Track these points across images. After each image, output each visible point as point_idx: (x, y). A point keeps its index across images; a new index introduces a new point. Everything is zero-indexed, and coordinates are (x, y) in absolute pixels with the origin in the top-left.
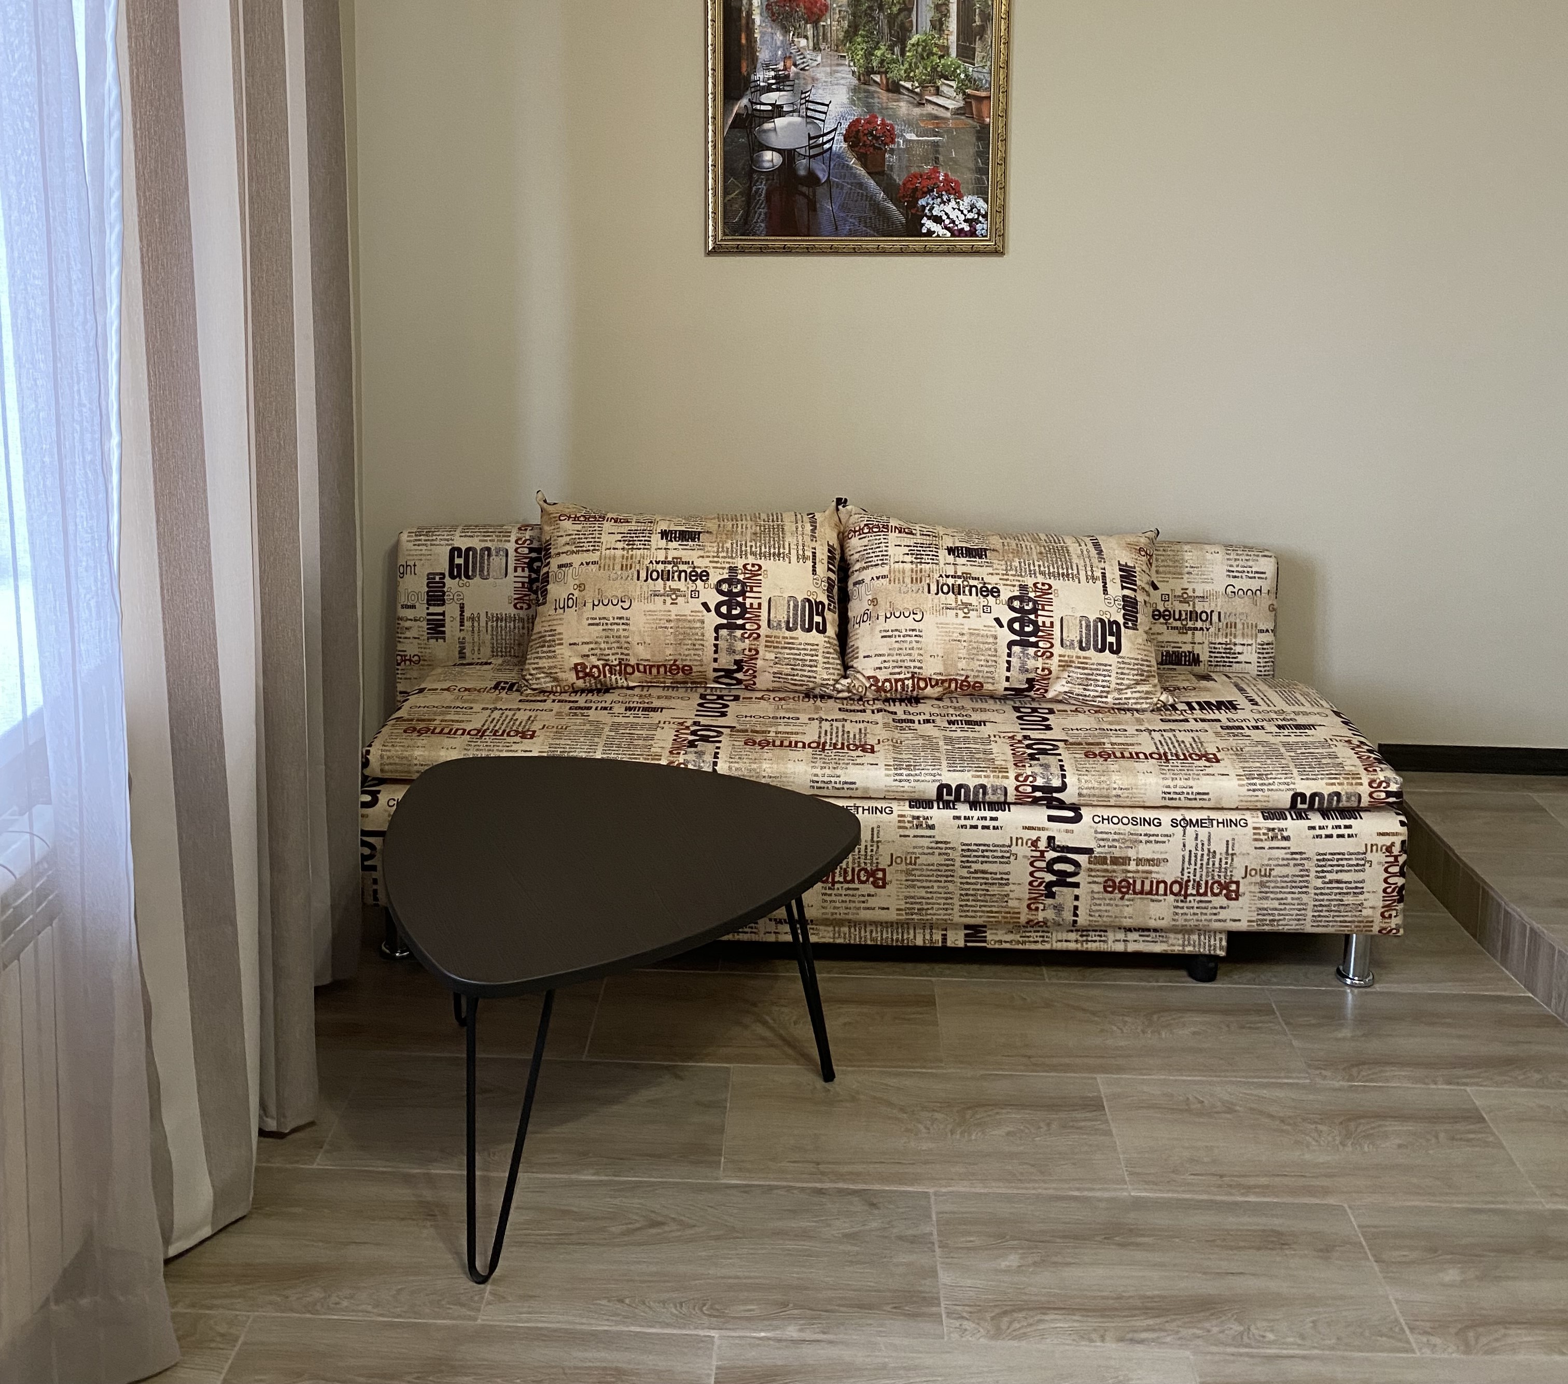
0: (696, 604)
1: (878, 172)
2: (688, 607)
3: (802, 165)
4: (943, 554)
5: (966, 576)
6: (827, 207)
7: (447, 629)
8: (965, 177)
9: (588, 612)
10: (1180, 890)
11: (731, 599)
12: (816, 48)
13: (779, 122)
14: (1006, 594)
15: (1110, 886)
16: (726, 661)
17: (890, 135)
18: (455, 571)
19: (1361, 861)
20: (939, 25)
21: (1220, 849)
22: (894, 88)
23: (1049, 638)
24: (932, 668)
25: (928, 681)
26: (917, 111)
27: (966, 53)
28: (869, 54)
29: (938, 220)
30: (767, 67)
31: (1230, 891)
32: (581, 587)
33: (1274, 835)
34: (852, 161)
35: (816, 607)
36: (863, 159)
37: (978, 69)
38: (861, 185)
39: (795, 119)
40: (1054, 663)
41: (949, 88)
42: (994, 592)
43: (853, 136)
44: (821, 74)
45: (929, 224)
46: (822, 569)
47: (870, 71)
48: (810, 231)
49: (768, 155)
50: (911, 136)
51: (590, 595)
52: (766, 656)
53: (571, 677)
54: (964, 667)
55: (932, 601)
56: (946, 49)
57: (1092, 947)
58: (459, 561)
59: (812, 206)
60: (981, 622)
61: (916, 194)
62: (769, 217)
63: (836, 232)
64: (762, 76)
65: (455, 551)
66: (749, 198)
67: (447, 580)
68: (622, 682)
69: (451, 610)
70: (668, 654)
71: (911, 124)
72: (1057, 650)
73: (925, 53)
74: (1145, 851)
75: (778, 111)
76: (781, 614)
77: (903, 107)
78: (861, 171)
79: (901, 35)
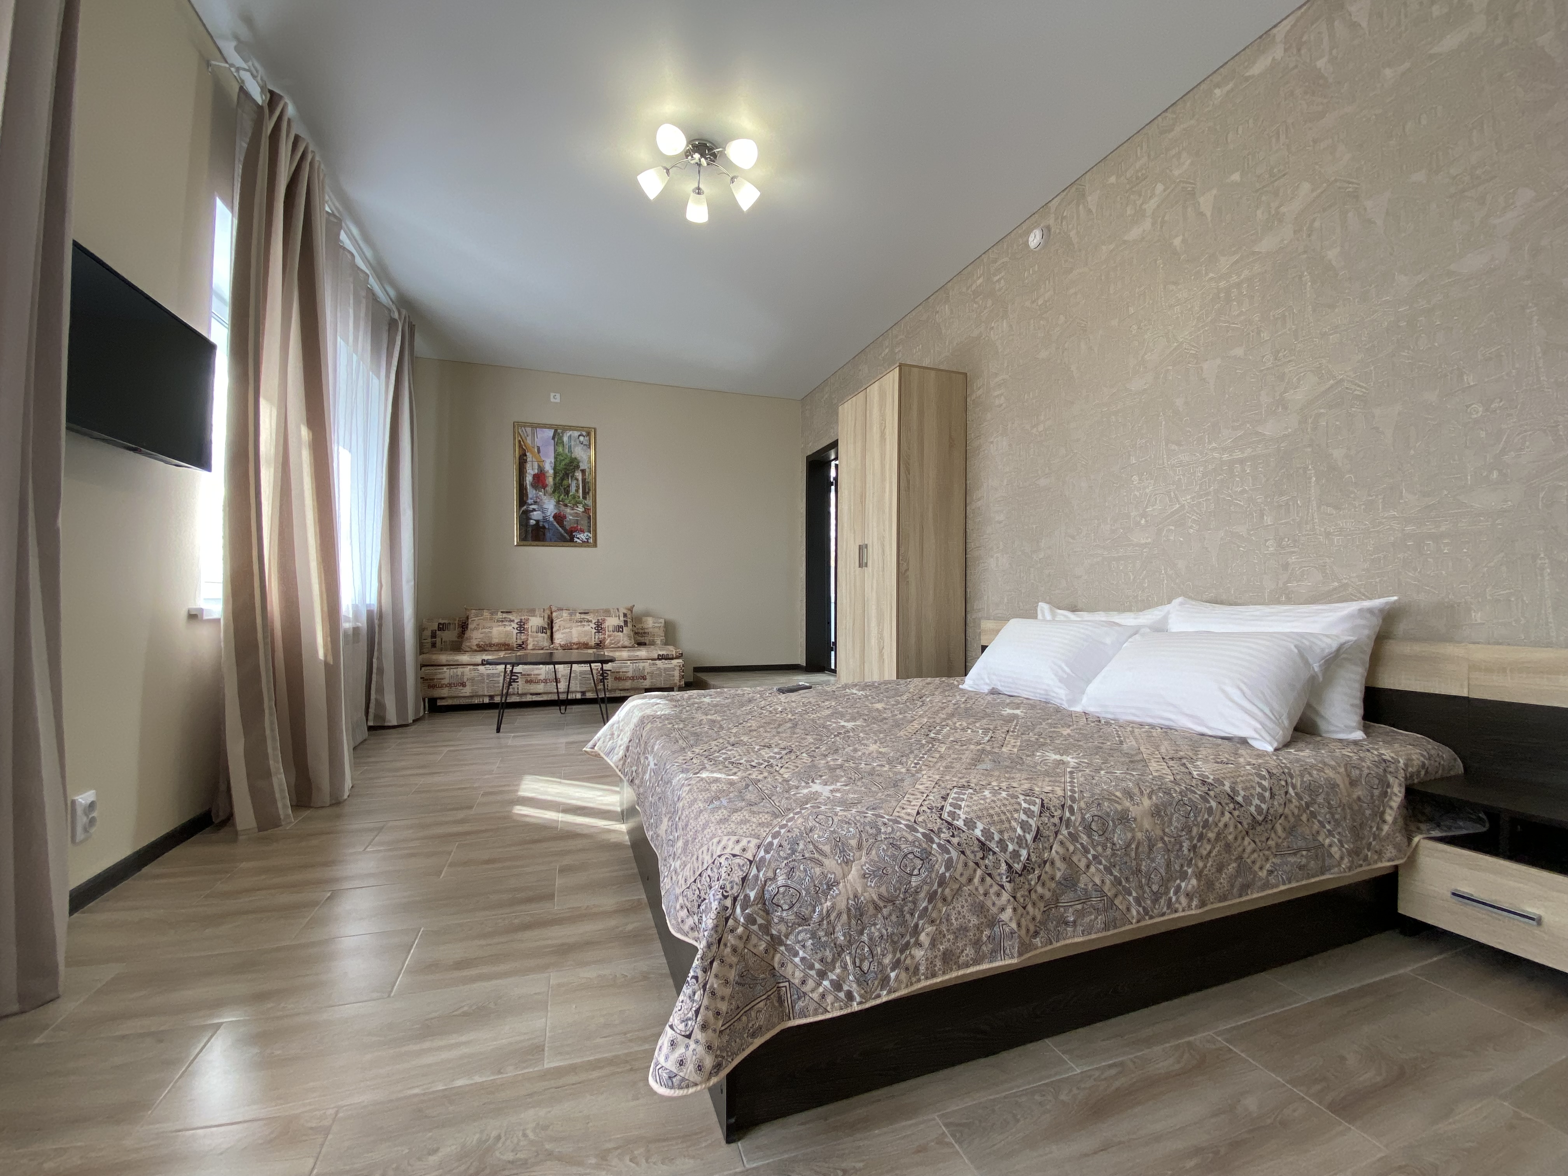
0: (511, 628)
1: (562, 526)
2: (509, 628)
3: (541, 524)
4: (578, 614)
5: (583, 618)
6: (548, 535)
7: (437, 645)
8: (585, 528)
9: (480, 630)
10: (633, 678)
11: (521, 626)
12: (545, 495)
13: (535, 513)
14: (594, 622)
15: (616, 679)
16: (519, 642)
17: (565, 517)
18: (439, 629)
19: (673, 669)
20: (577, 491)
21: (641, 668)
22: (566, 505)
23: (605, 630)
24: (575, 640)
25: (574, 643)
26: (572, 511)
27: (584, 498)
28: (559, 497)
29: (578, 538)
30: (531, 499)
31: (644, 678)
32: (478, 625)
33: (654, 664)
34: (555, 523)
35: (544, 628)
36: (558, 523)
37: (589, 502)
38: (557, 529)
39: (539, 512)
40: (606, 636)
41: (580, 506)
42: (591, 621)
43: (555, 517)
44: (546, 501)
45: (576, 540)
46: (546, 620)
47: (559, 501)
48: (544, 540)
49: (532, 521)
50: (571, 517)
51: (481, 627)
52: (530, 640)
53: (475, 648)
54: (584, 640)
55: (574, 624)
56: (579, 497)
57: (612, 696)
58: (441, 626)
59: (544, 534)
60: (587, 628)
61: (572, 532)
62: (532, 537)
63: (551, 541)
64: (530, 501)
65: (439, 624)
66: (526, 531)
67: (437, 632)
68: (490, 649)
69: (438, 640)
70: (502, 641)
71: (571, 515)
72: (607, 633)
73: (574, 497)
74: (624, 670)
75: (534, 510)
76: (534, 629)
77: (568, 510)
78: (557, 525)
79: (567, 492)
